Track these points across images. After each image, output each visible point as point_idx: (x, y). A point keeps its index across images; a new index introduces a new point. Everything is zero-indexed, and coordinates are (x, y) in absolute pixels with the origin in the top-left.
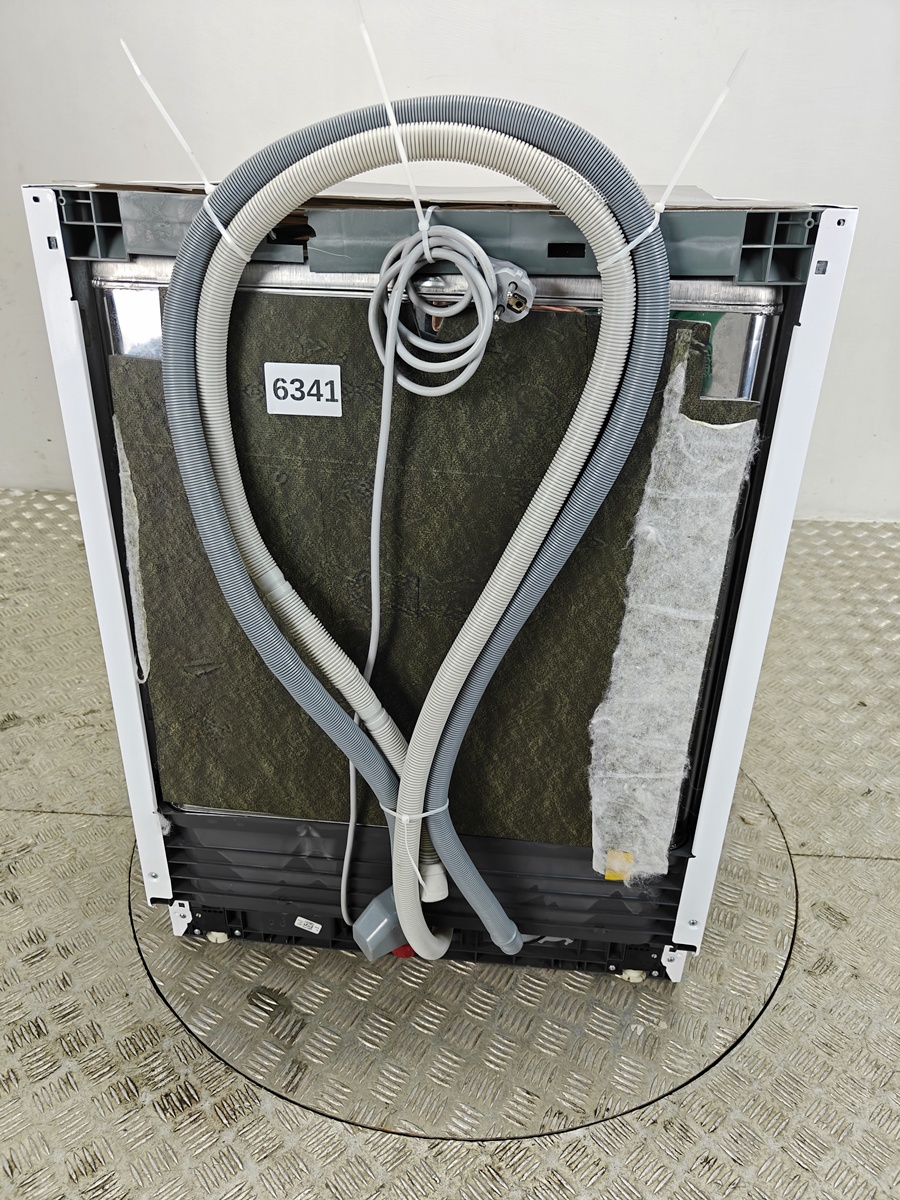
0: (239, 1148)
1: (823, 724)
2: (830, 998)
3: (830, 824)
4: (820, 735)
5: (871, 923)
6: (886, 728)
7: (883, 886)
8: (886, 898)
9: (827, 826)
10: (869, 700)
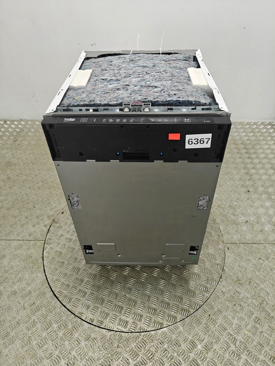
0: (80, 338)
1: (237, 199)
2: (231, 287)
3: (236, 233)
4: (235, 203)
5: (243, 264)
6: (254, 199)
7: (248, 252)
8: (248, 256)
9: (235, 234)
10: (251, 190)
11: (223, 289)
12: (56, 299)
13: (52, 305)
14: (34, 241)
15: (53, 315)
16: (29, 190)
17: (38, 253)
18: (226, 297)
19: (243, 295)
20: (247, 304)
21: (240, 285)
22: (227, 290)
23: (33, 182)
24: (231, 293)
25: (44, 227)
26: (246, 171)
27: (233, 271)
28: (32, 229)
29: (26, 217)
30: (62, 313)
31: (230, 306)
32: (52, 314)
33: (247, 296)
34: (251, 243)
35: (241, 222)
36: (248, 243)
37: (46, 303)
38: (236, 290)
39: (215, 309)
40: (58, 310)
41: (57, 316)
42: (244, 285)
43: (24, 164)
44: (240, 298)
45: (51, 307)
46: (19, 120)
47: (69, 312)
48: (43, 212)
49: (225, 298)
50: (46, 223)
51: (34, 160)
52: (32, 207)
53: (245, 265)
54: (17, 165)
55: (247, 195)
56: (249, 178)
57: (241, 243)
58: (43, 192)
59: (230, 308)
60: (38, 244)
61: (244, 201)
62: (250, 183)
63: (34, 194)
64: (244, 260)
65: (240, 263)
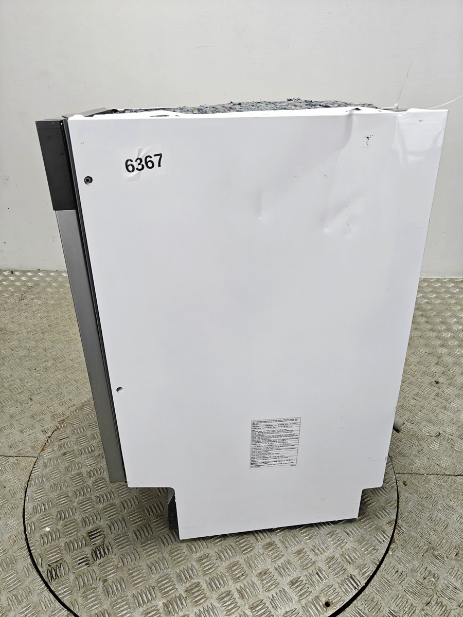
1: (415, 395)
2: (416, 563)
3: (417, 454)
4: (413, 402)
5: (439, 515)
6: (449, 396)
7: (447, 492)
8: (448, 500)
9: (415, 456)
10: (440, 380)
11: (399, 566)
12: (36, 574)
13: (23, 586)
14: (16, 458)
15: (23, 608)
16: (27, 372)
17: (19, 480)
18: (407, 585)
19: (446, 582)
20: (455, 604)
21: (437, 558)
22: (407, 568)
23: (38, 360)
24: (417, 576)
25: (42, 433)
26: (428, 350)
27: (419, 530)
28: (17, 437)
29: (11, 417)
30: (43, 605)
31: (417, 605)
32: (20, 607)
33: (455, 583)
34: (451, 475)
35: (428, 434)
36: (446, 475)
37: (13, 582)
38: (428, 569)
39: (384, 611)
40: (35, 598)
41: (30, 612)
42: (446, 559)
43: (28, 332)
44: (439, 587)
45: (20, 592)
46: (35, 270)
47: (58, 604)
48: (45, 407)
49: (405, 587)
50: (46, 426)
51: (47, 326)
52: (27, 399)
53: (443, 518)
54: (17, 333)
55: (435, 388)
56: (436, 362)
57: (430, 473)
58: (51, 376)
59: (417, 611)
60: (23, 464)
61: (429, 399)
62: (439, 369)
63: (35, 379)
64: (440, 508)
65: (431, 513)
